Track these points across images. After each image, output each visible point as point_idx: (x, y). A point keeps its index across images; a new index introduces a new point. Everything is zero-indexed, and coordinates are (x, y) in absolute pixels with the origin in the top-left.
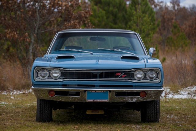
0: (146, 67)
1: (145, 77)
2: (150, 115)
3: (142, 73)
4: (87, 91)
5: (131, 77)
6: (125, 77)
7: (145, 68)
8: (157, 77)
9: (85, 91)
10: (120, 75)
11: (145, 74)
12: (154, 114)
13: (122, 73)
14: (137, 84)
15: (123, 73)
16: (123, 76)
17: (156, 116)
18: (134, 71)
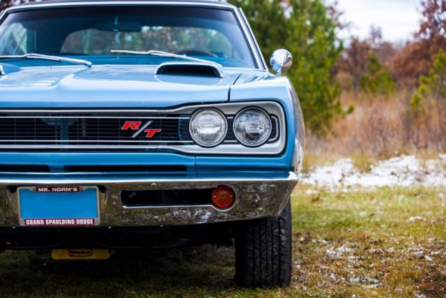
0: (231, 99)
1: (230, 137)
2: (258, 263)
3: (217, 119)
4: (18, 189)
5: (180, 136)
6: (157, 134)
7: (228, 101)
8: (273, 134)
9: (13, 188)
10: (137, 128)
11: (230, 123)
12: (273, 260)
13: (144, 121)
14: (202, 162)
15: (149, 123)
16: (148, 131)
17: (279, 266)
18: (190, 112)
